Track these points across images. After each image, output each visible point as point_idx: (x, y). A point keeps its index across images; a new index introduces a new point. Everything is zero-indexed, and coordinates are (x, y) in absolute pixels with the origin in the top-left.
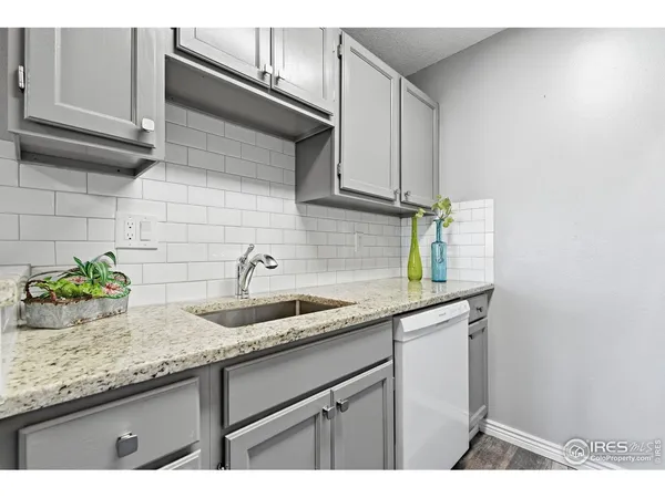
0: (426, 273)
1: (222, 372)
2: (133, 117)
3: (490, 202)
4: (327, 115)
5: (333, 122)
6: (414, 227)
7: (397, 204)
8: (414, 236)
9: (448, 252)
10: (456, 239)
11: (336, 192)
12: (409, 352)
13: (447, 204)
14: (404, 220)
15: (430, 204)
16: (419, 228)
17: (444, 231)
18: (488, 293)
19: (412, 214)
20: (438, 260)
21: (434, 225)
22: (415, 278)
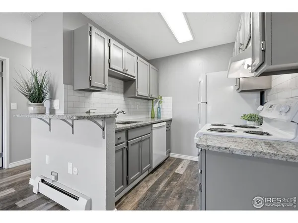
0: (156, 116)
1: (127, 131)
2: (104, 83)
3: (171, 97)
4: (134, 77)
5: (136, 79)
6: (153, 103)
7: (149, 98)
8: (152, 106)
9: (161, 110)
10: (163, 107)
11: (136, 95)
12: (154, 132)
13: (161, 98)
14: (149, 101)
15: (157, 97)
16: (154, 104)
17: (160, 104)
18: (171, 120)
19: (152, 100)
20: (159, 112)
21: (158, 103)
22: (153, 118)
